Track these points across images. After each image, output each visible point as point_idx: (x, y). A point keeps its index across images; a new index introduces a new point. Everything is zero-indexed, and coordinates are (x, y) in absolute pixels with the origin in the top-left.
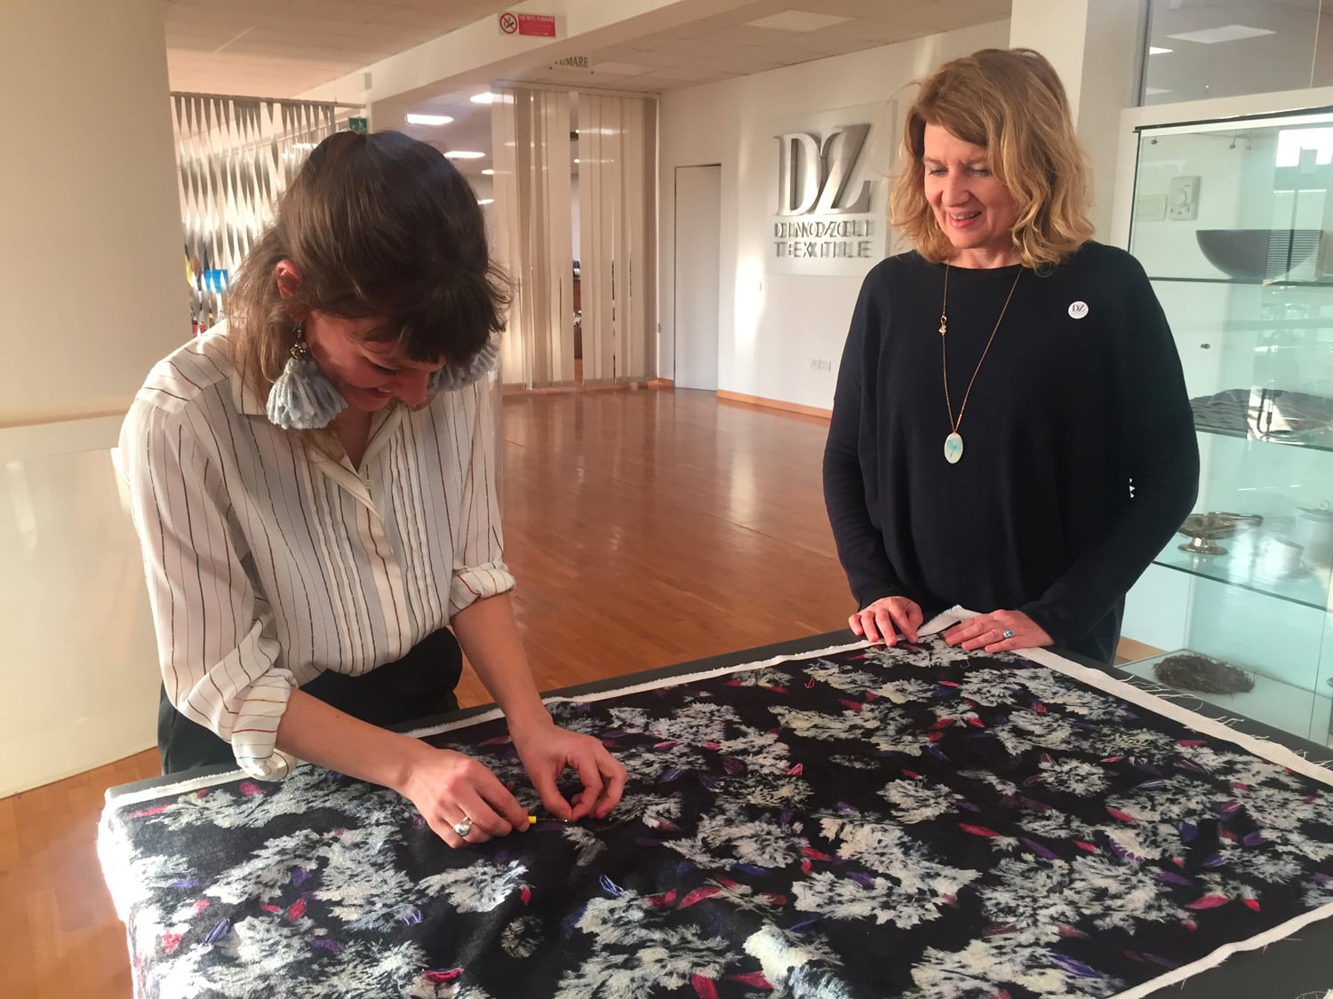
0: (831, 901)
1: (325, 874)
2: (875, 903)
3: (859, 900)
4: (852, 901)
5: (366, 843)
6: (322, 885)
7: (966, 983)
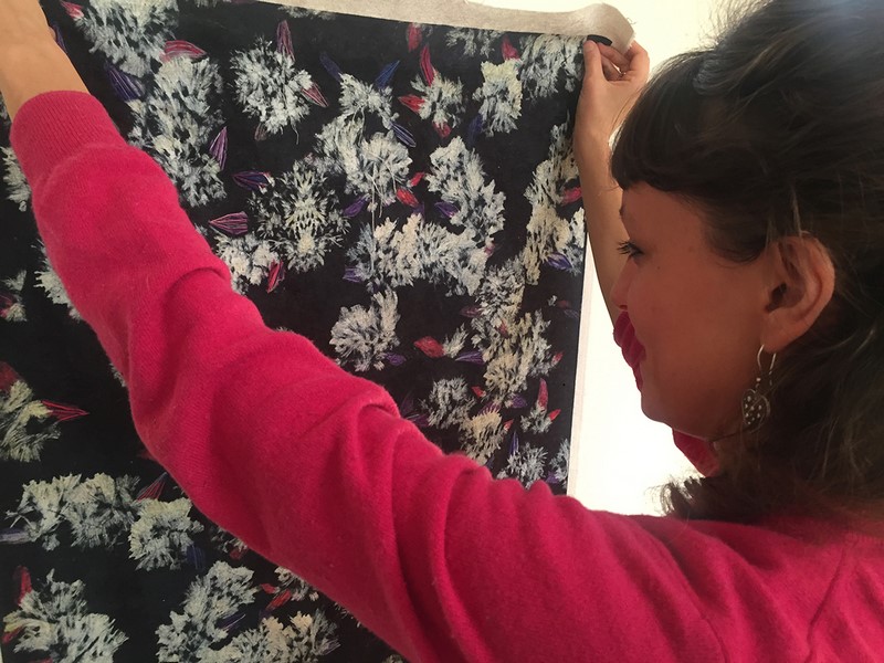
0: (215, 588)
1: (439, 227)
2: (197, 619)
3: (207, 610)
4: (209, 605)
5: (465, 266)
6: (427, 222)
7: (76, 650)
